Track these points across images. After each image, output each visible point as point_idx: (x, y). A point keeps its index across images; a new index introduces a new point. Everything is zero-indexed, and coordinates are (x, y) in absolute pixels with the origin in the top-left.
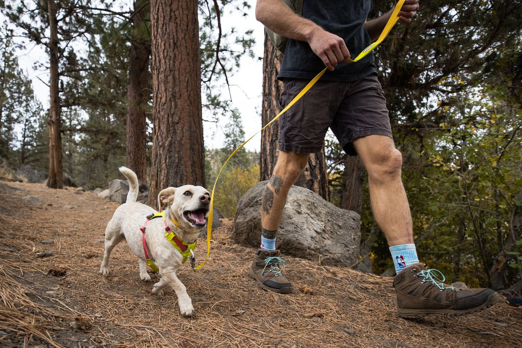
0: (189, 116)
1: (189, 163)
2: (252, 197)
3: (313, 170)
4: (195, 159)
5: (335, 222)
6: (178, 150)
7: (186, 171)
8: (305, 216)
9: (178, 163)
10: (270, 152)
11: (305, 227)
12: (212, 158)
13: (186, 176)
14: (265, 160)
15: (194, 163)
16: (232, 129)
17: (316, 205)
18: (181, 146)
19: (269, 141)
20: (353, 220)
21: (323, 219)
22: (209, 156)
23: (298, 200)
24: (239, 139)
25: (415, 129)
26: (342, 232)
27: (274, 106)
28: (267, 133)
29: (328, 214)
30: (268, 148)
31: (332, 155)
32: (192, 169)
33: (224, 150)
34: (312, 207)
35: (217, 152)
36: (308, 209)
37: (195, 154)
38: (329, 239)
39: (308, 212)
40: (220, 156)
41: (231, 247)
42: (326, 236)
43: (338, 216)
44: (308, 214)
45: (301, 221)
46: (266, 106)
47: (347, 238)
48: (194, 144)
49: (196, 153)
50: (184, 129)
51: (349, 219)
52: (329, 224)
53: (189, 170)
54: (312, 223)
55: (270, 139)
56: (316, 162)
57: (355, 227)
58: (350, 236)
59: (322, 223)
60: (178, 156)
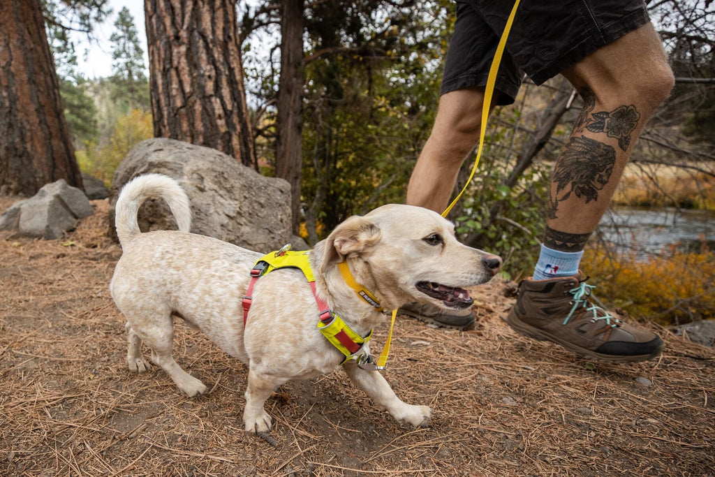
0: (17, 20)
1: (32, 108)
2: (130, 168)
3: (229, 117)
4: (43, 100)
5: (254, 198)
6: (6, 84)
7: (28, 121)
8: (211, 194)
9: (11, 108)
10: (163, 89)
11: (212, 211)
12: (96, 92)
13: (30, 130)
14: (158, 102)
15: (42, 106)
16: (121, 45)
17: (226, 175)
18: (10, 77)
19: (160, 71)
20: (279, 193)
21: (237, 197)
22: (91, 89)
23: (199, 170)
24: (135, 61)
25: (359, 58)
26: (264, 212)
27: (162, 11)
28: (156, 57)
29: (244, 188)
30: (160, 81)
31: (263, 92)
32: (38, 117)
33: (115, 80)
34: (220, 178)
35: (102, 83)
36: (215, 183)
37: (39, 90)
38: (246, 225)
39: (216, 187)
40: (109, 89)
41: (105, 252)
42: (243, 220)
43: (259, 189)
44: (216, 191)
45: (205, 203)
46: (149, 9)
47: (271, 220)
48: (36, 73)
49: (42, 89)
50: (11, 45)
51: (274, 191)
52: (247, 202)
53: (34, 119)
54: (222, 204)
55: (162, 68)
56: (233, 105)
57: (283, 202)
58: (276, 217)
59: (236, 202)
60: (9, 95)
